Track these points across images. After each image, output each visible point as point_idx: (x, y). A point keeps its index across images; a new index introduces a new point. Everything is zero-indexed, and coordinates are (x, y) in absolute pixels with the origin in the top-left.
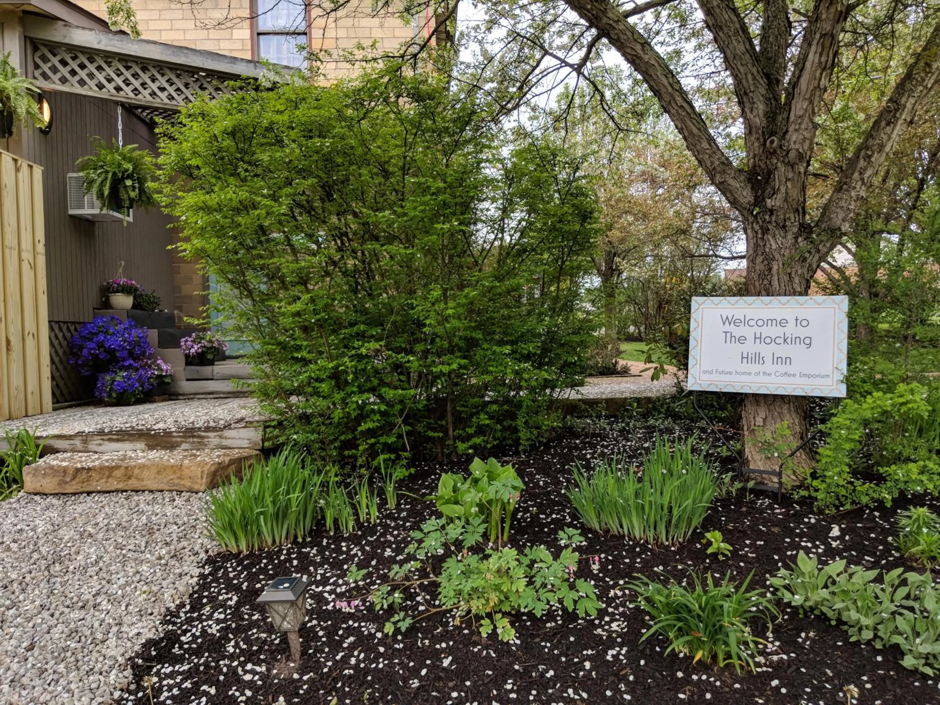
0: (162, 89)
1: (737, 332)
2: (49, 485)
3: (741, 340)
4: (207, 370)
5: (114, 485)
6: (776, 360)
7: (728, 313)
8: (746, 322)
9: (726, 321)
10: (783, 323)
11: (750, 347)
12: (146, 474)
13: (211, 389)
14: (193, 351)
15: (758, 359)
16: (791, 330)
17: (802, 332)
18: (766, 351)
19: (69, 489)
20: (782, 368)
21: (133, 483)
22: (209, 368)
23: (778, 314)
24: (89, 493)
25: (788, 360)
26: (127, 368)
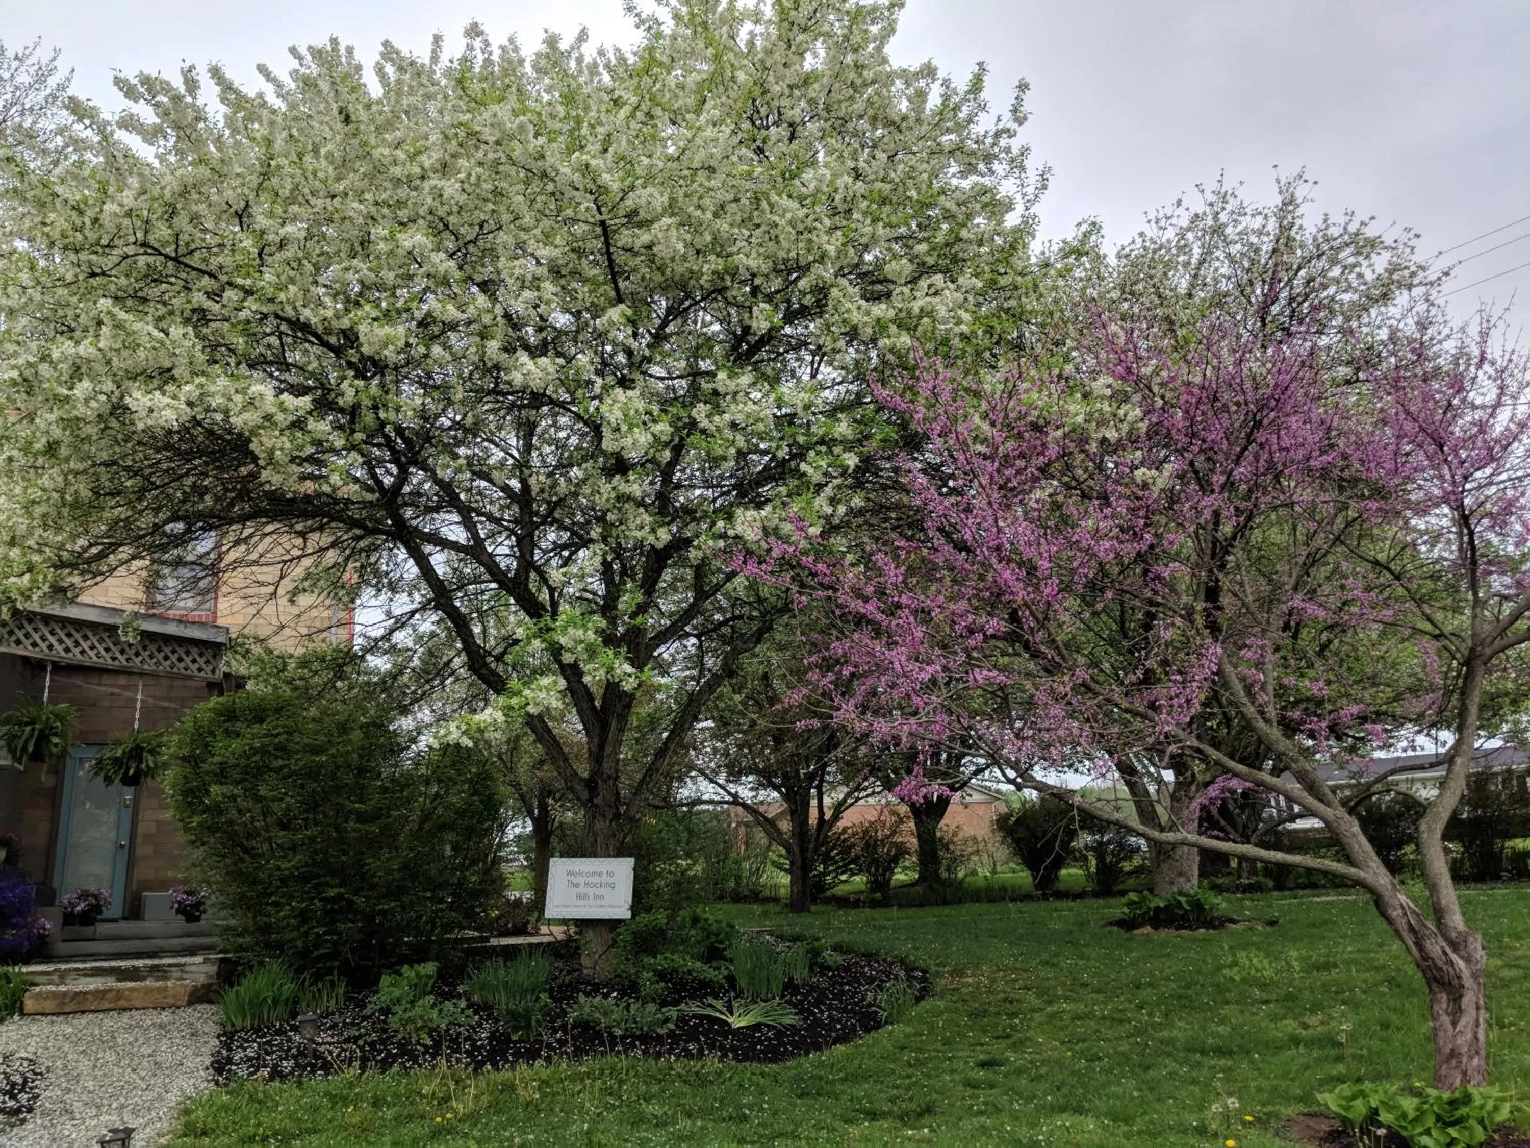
0: (92, 648)
1: (575, 880)
2: (49, 1006)
3: (577, 885)
4: (87, 930)
5: (107, 1005)
6: (597, 897)
7: (571, 868)
8: (581, 874)
9: (570, 873)
10: (600, 874)
11: (581, 890)
12: (135, 995)
13: (90, 951)
14: (78, 908)
15: (585, 897)
16: (605, 879)
17: (610, 880)
18: (590, 891)
19: (67, 1010)
20: (598, 902)
21: (122, 1003)
22: (92, 928)
23: (598, 869)
24: (83, 1012)
25: (601, 897)
26: (14, 926)
